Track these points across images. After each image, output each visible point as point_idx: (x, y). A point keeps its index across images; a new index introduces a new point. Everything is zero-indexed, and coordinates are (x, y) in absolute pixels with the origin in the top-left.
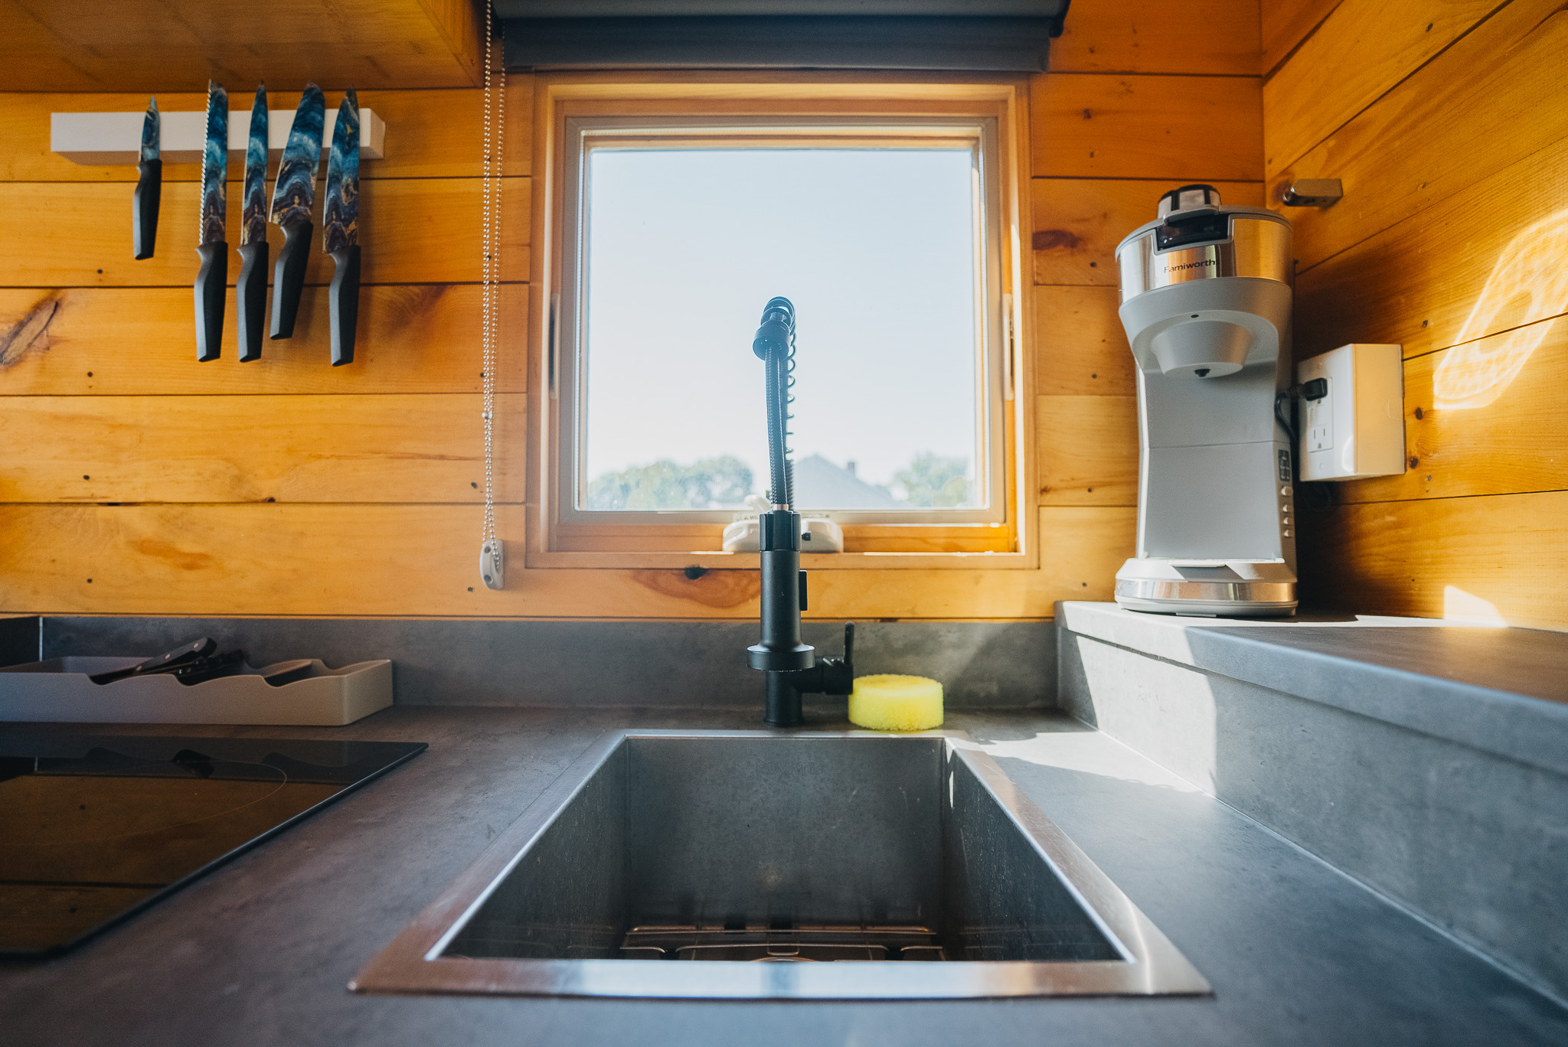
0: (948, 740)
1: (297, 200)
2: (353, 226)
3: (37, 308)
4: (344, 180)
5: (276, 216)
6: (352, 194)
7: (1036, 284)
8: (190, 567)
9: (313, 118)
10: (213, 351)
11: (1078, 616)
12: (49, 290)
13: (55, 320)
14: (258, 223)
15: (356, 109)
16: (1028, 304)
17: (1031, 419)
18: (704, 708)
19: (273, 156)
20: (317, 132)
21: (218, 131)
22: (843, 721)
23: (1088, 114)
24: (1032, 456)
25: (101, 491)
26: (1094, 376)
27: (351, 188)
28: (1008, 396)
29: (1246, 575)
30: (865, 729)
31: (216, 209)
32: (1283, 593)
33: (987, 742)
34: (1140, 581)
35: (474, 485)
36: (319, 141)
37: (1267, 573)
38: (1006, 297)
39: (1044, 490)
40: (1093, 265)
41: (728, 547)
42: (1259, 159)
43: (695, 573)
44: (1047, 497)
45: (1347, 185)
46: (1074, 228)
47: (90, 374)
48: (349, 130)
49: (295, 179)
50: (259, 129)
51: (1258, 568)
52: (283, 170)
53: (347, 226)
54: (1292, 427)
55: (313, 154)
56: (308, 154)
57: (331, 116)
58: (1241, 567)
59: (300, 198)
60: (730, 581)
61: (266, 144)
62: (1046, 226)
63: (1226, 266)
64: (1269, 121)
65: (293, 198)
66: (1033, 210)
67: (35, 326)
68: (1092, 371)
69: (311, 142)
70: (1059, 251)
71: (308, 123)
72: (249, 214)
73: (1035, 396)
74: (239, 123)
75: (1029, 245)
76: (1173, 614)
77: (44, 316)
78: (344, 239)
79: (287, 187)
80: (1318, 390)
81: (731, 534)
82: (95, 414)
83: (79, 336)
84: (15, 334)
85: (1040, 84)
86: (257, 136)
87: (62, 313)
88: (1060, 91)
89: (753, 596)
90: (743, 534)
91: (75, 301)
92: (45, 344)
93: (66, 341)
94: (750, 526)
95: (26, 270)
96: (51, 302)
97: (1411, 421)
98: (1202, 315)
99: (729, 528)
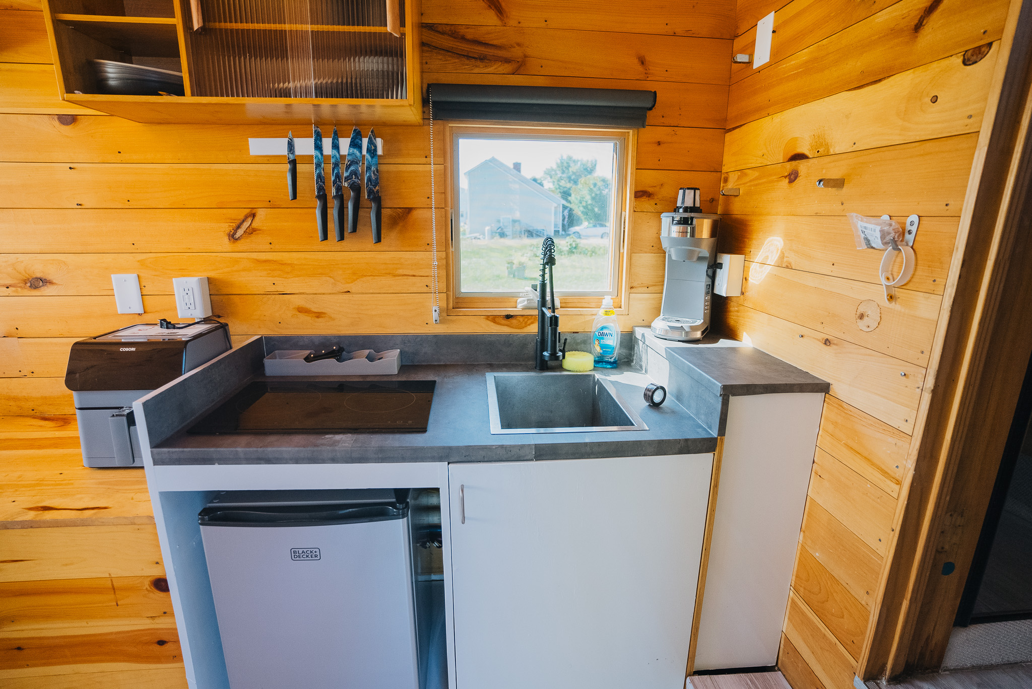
0: (596, 375)
1: (354, 177)
2: (377, 188)
3: (246, 218)
4: (372, 169)
5: (346, 183)
6: (376, 175)
7: (635, 211)
8: (318, 317)
9: (358, 142)
10: (325, 237)
11: (639, 332)
12: (250, 209)
13: (254, 222)
14: (339, 186)
15: (375, 139)
16: (631, 219)
17: (629, 262)
18: (512, 363)
19: (343, 157)
20: (360, 148)
21: (318, 147)
22: (560, 368)
23: (659, 143)
24: (628, 275)
25: (280, 289)
26: (653, 246)
27: (375, 172)
28: (621, 251)
29: (687, 329)
30: (569, 371)
31: (321, 180)
32: (698, 335)
33: (608, 376)
34: (658, 329)
35: (427, 286)
36: (361, 152)
37: (694, 329)
38: (623, 213)
39: (632, 288)
40: (656, 204)
41: (520, 306)
42: (721, 164)
43: (508, 317)
44: (633, 290)
45: (741, 192)
46: (650, 190)
47: (270, 243)
48: (373, 148)
49: (352, 168)
50: (336, 146)
51: (691, 327)
52: (347, 164)
53: (375, 188)
54: (713, 278)
55: (359, 158)
56: (357, 158)
57: (365, 141)
58: (686, 326)
59: (355, 176)
60: (521, 319)
61: (339, 153)
62: (640, 189)
63: (693, 235)
64: (726, 149)
65: (352, 176)
66: (636, 182)
67: (246, 225)
68: (652, 244)
69: (357, 152)
70: (644, 199)
71: (355, 144)
72: (334, 182)
73: (631, 253)
74: (327, 143)
75: (633, 195)
76: (666, 339)
77: (249, 220)
78: (374, 193)
79: (349, 171)
80: (720, 266)
81: (521, 302)
82: (275, 259)
83: (264, 228)
84: (238, 227)
85: (642, 130)
86: (335, 149)
87: (256, 218)
88: (650, 133)
89: (529, 325)
90: (526, 303)
91: (261, 213)
92: (251, 231)
93: (260, 230)
94: (528, 300)
95: (239, 201)
96: (252, 214)
97: (744, 280)
98: (683, 247)
99: (519, 300)
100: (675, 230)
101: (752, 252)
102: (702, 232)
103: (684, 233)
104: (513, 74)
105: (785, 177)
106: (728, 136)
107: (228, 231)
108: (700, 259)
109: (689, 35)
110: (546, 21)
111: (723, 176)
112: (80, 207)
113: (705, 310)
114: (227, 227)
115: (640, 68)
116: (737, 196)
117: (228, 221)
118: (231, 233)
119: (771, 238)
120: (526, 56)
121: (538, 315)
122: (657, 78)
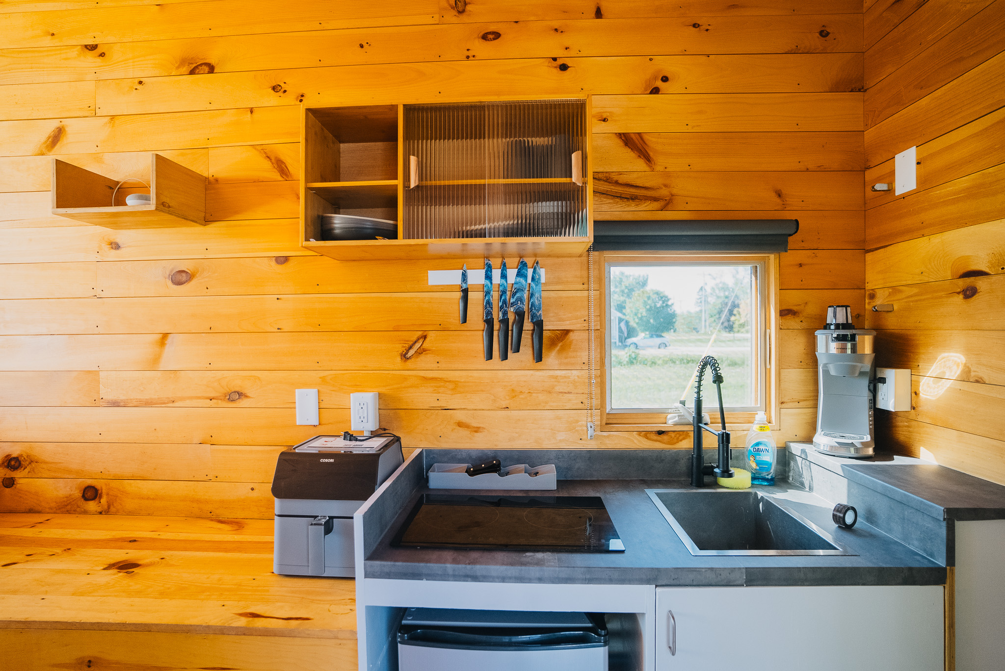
0: (758, 492)
1: (519, 303)
2: (540, 312)
3: (418, 339)
4: (535, 295)
5: (512, 308)
6: (539, 300)
7: (781, 329)
8: (476, 432)
9: (524, 272)
10: (490, 356)
11: (794, 448)
12: (422, 332)
13: (424, 342)
14: (505, 311)
15: (539, 269)
16: (778, 336)
17: (778, 377)
18: (664, 479)
19: (510, 286)
20: (525, 277)
21: (488, 277)
22: (716, 485)
23: (801, 265)
24: (778, 391)
25: (443, 404)
26: (801, 362)
27: (539, 298)
28: (768, 367)
29: (859, 446)
30: (728, 488)
31: (489, 305)
32: (870, 451)
33: (772, 493)
34: (822, 445)
35: (582, 402)
36: (526, 281)
37: (865, 445)
38: (768, 331)
39: (782, 403)
40: (801, 321)
41: (670, 422)
42: (864, 282)
43: (660, 433)
44: (783, 405)
45: (895, 308)
46: (795, 308)
47: (438, 362)
48: (537, 277)
49: (518, 295)
50: (504, 276)
51: (862, 443)
52: (513, 291)
53: (538, 312)
54: (874, 392)
55: (524, 285)
56: (522, 285)
57: (530, 272)
58: (857, 442)
59: (521, 302)
60: (673, 435)
61: (507, 282)
62: (784, 307)
63: (854, 349)
64: (868, 268)
65: (518, 302)
66: (781, 301)
67: (418, 345)
68: (800, 360)
69: (523, 281)
70: (789, 317)
71: (521, 274)
72: (501, 308)
73: (780, 369)
74: (496, 274)
75: (778, 314)
76: (834, 456)
77: (421, 341)
78: (537, 317)
79: (515, 297)
80: (883, 380)
81: (671, 419)
82: (440, 377)
83: (434, 348)
84: (411, 348)
85: (783, 254)
86: (503, 279)
87: (428, 339)
88: (791, 257)
89: (681, 441)
90: (677, 419)
91: (431, 336)
92: (421, 352)
93: (429, 350)
94: (679, 416)
95: (413, 325)
96: (423, 336)
97: (913, 395)
98: (846, 363)
99: (669, 416)
100: (834, 347)
101: (920, 366)
102: (864, 348)
103: (844, 349)
104: (661, 211)
105: (959, 293)
106: (869, 256)
107: (400, 352)
108: (862, 374)
109: (821, 169)
110: (689, 166)
111: (867, 293)
112: (279, 331)
113: (870, 425)
114: (400, 348)
115: (778, 200)
116: (890, 311)
117: (402, 342)
118: (404, 353)
119: (946, 354)
120: (672, 195)
121: (694, 431)
122: (795, 208)
